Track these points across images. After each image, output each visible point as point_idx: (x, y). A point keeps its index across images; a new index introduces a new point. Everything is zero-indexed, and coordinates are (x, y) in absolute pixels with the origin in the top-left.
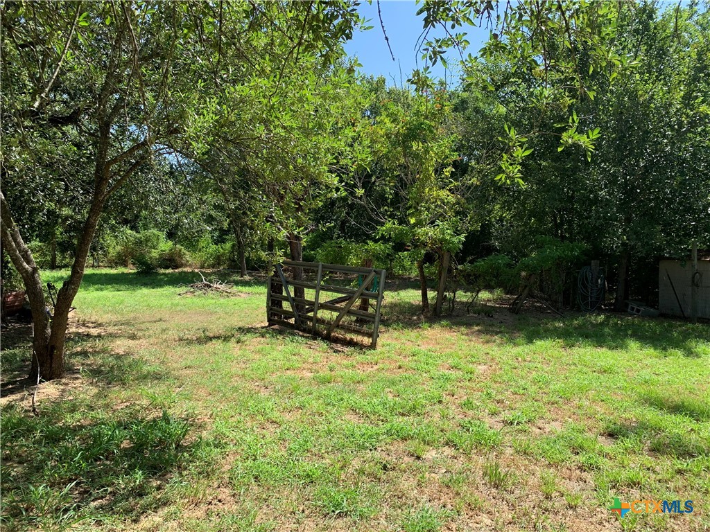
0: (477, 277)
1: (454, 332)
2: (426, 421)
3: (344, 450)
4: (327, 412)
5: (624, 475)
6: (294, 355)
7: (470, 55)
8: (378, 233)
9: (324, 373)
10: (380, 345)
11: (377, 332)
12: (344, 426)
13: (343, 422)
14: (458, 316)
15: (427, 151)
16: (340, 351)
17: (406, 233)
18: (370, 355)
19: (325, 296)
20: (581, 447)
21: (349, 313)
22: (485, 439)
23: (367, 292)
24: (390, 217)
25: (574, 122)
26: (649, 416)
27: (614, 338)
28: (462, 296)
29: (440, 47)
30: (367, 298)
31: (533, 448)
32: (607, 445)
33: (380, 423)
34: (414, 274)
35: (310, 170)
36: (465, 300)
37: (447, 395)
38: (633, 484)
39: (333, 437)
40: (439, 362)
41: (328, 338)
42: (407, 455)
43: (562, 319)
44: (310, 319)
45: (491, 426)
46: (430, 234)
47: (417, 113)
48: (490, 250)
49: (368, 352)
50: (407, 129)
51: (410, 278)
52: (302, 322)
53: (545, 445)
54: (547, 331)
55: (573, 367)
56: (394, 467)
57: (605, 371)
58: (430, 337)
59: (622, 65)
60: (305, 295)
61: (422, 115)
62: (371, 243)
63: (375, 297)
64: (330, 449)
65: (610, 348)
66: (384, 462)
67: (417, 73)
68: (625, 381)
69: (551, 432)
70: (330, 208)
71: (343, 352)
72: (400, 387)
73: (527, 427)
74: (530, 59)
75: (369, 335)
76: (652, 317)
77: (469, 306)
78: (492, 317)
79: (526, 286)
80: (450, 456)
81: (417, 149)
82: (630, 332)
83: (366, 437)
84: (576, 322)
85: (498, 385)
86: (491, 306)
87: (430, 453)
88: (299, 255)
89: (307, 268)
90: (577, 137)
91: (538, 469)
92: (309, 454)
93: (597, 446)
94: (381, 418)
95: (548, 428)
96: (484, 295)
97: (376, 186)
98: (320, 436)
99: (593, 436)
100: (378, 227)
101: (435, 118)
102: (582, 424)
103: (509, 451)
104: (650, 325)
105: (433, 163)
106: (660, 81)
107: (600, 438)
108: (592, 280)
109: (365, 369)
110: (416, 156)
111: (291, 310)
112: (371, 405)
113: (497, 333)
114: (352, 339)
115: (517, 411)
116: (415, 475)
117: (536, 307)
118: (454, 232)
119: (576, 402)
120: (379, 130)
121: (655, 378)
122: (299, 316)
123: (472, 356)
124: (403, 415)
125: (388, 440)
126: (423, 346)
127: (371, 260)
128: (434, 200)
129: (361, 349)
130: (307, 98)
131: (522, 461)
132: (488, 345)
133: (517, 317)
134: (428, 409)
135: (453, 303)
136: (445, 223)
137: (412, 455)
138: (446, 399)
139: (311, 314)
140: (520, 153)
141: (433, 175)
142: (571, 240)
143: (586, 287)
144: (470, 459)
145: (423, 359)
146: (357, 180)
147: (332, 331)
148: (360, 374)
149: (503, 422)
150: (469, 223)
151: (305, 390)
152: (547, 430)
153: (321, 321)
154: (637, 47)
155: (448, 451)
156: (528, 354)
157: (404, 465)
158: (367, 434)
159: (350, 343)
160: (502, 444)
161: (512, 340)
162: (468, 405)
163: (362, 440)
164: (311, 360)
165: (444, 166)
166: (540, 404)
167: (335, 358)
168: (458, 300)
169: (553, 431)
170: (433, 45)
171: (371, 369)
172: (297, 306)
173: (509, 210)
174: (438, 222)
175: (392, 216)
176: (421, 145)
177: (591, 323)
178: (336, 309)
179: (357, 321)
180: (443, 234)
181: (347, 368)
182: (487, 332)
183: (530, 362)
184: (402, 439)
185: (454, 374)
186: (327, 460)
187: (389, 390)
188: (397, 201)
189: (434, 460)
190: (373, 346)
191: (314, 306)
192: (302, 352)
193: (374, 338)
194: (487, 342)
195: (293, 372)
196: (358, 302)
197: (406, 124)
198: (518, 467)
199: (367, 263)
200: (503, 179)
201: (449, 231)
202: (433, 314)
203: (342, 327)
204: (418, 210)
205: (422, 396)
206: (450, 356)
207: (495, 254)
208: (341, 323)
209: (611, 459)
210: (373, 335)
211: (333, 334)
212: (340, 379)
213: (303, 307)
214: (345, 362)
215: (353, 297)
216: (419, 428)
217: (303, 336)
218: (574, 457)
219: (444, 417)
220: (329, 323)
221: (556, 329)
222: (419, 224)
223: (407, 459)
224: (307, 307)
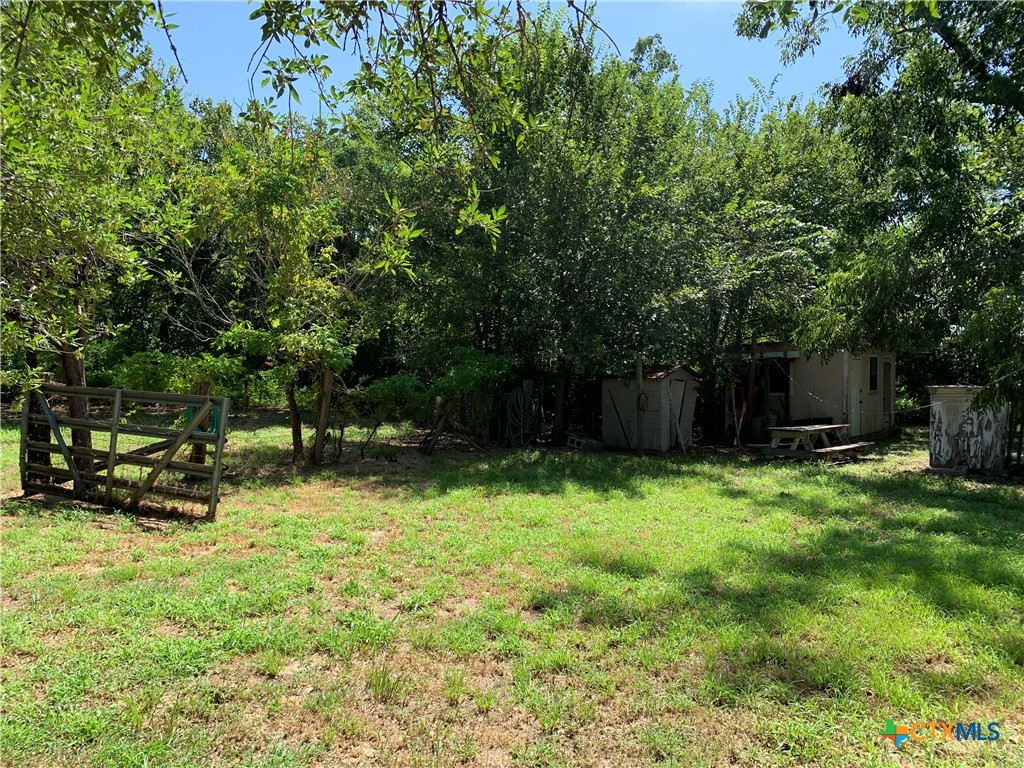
0: (374, 406)
1: (340, 486)
2: (287, 620)
3: (150, 682)
4: (124, 626)
5: (549, 658)
6: (70, 541)
7: (333, 88)
8: (221, 341)
9: (123, 565)
10: (223, 514)
11: (216, 495)
12: (152, 645)
13: (152, 639)
14: (347, 463)
15: (294, 221)
16: (153, 529)
17: (266, 341)
18: (205, 532)
19: (128, 443)
20: (500, 630)
21: (171, 467)
22: (370, 635)
23: (200, 433)
24: (238, 315)
25: (473, 195)
26: (582, 578)
27: (548, 479)
28: (354, 434)
29: (288, 70)
30: (203, 442)
31: (438, 640)
32: (531, 622)
33: (215, 632)
34: (283, 404)
35: (84, 239)
36: (357, 439)
37: (321, 579)
38: (559, 668)
39: (132, 664)
40: (314, 532)
41: (134, 510)
42: (255, 675)
43: (488, 458)
44: (102, 480)
45: (381, 615)
46: (303, 343)
47: (278, 164)
48: (394, 367)
49: (200, 527)
50: (263, 185)
51: (278, 410)
52: (88, 486)
53: (455, 633)
54: (467, 476)
55: (497, 522)
56: (233, 696)
57: (535, 524)
58: (303, 496)
59: (530, 127)
60: (93, 442)
61: (285, 167)
62: (208, 357)
63: (214, 441)
64: (126, 684)
65: (544, 493)
66: (216, 691)
67: (254, 104)
68: (558, 534)
69: (463, 615)
70: (141, 301)
71: (158, 529)
72: (251, 575)
73: (429, 611)
74: (417, 103)
75: (204, 500)
76: (595, 451)
77: (362, 447)
78: (396, 461)
79: (440, 417)
80: (320, 667)
81: (280, 217)
82: (567, 472)
83: (189, 656)
84: (504, 462)
85: (397, 557)
86: (395, 447)
87: (290, 667)
88: (80, 376)
89: (94, 397)
90: (479, 217)
91: (442, 667)
92: (87, 698)
93: (520, 625)
94: (216, 625)
95: (459, 608)
96: (386, 431)
97: (220, 268)
98: (109, 666)
99: (513, 612)
100: (221, 333)
101: (306, 173)
102: (502, 599)
103: (405, 648)
104: (592, 461)
105: (305, 237)
106: (598, 151)
107: (523, 614)
108: (524, 405)
109: (195, 553)
110: (279, 226)
111: (68, 468)
112: (200, 608)
113: (400, 483)
114: (174, 509)
115: (419, 590)
116: (265, 703)
117: (456, 444)
118: (340, 341)
119: (497, 569)
120: (217, 183)
121: (593, 528)
122: (82, 476)
123: (363, 520)
124: (252, 616)
125: (226, 657)
126: (291, 511)
127: (208, 384)
128: (309, 293)
129: (191, 523)
130: (76, 124)
131: (421, 659)
132: (387, 502)
133: (430, 459)
134: (290, 602)
135: (340, 444)
136: (325, 327)
137: (263, 674)
138: (319, 584)
139: (103, 473)
140: (407, 233)
141: (306, 255)
142: (498, 352)
143: (516, 415)
144: (349, 667)
145: (289, 529)
146: (184, 257)
147: (141, 497)
148: (186, 560)
149: (399, 607)
150: (363, 328)
151: (87, 594)
152: (457, 612)
153: (122, 483)
154: (572, 103)
155: (318, 660)
156: (440, 509)
157: (248, 691)
158: (191, 651)
159: (173, 515)
160: (395, 639)
161: (420, 493)
162: (352, 589)
163: (183, 662)
164: (102, 547)
165: (323, 244)
166: (451, 577)
167: (145, 541)
168: (348, 439)
169: (466, 612)
170: (278, 67)
171: (205, 553)
172: (77, 460)
173: (419, 310)
174: (315, 326)
175: (244, 315)
176: (285, 210)
177: (523, 462)
178: (147, 463)
179: (185, 480)
180: (323, 344)
181: (163, 554)
182: (387, 483)
183: (442, 519)
184: (247, 652)
185: (335, 548)
186: (120, 702)
187: (231, 581)
188: (250, 293)
189: (295, 677)
190: (210, 517)
191: (109, 459)
192: (85, 535)
193: (212, 503)
194: (386, 497)
195: (66, 568)
196: (186, 449)
197: (262, 178)
198: (415, 669)
199: (202, 387)
200: (386, 268)
201: (331, 340)
202: (311, 462)
203: (159, 491)
204: (284, 307)
205: (282, 584)
206: (332, 521)
207: (402, 373)
208: (156, 484)
209: (535, 640)
210: (210, 500)
211: (142, 503)
212: (152, 572)
213: (88, 462)
214: (162, 545)
215: (175, 442)
216: (275, 632)
217: (89, 509)
218: (490, 644)
219: (315, 612)
220: (134, 485)
221: (478, 472)
222: (286, 328)
223: (253, 681)
224: (96, 461)
